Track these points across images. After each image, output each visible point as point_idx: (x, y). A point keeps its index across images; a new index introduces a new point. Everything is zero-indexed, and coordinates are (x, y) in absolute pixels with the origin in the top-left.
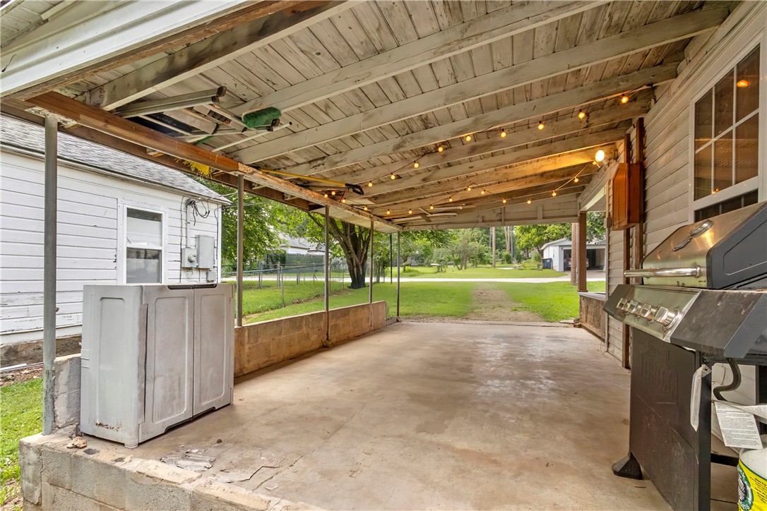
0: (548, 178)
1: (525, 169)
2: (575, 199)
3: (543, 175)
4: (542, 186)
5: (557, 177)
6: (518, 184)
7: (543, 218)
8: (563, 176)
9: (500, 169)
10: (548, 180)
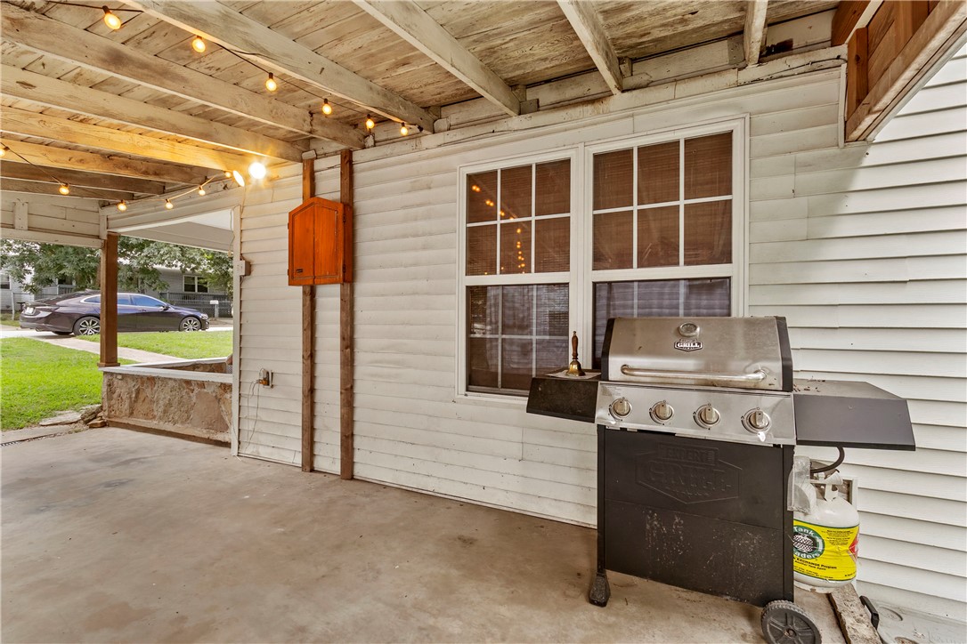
0: (118, 166)
1: (113, 137)
2: (95, 209)
3: (109, 157)
4: (75, 172)
5: (136, 170)
6: (52, 157)
7: (30, 229)
8: (146, 173)
9: (55, 115)
10: (118, 170)
